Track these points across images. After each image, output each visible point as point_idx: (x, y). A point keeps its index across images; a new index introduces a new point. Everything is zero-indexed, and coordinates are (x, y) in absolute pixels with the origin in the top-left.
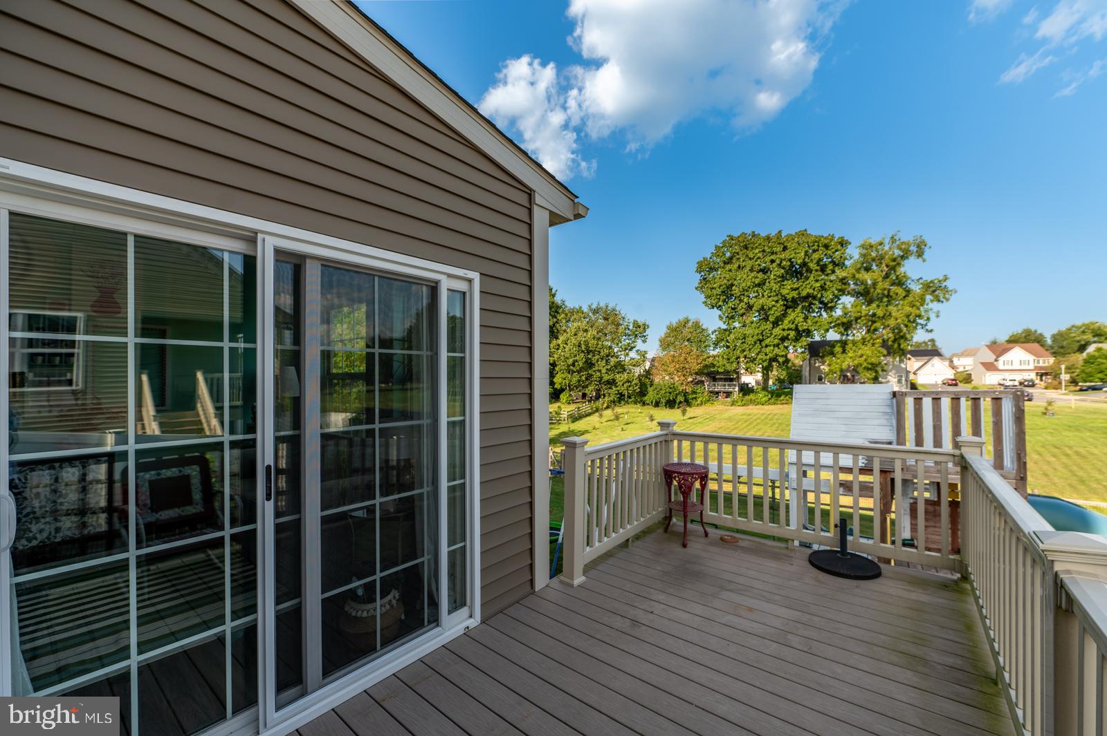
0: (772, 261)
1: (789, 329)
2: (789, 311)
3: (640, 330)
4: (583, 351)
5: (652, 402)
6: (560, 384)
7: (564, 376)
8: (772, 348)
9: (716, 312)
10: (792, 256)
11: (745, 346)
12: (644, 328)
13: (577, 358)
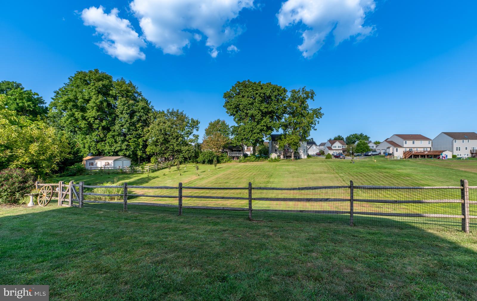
0: (257, 94)
1: (264, 126)
2: (264, 118)
3: (195, 124)
4: (163, 134)
5: (201, 161)
6: (149, 152)
7: (152, 147)
8: (257, 134)
9: (232, 117)
10: (265, 92)
11: (245, 133)
12: (197, 123)
13: (159, 137)
